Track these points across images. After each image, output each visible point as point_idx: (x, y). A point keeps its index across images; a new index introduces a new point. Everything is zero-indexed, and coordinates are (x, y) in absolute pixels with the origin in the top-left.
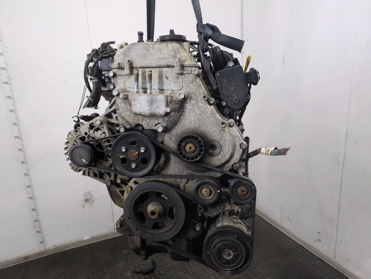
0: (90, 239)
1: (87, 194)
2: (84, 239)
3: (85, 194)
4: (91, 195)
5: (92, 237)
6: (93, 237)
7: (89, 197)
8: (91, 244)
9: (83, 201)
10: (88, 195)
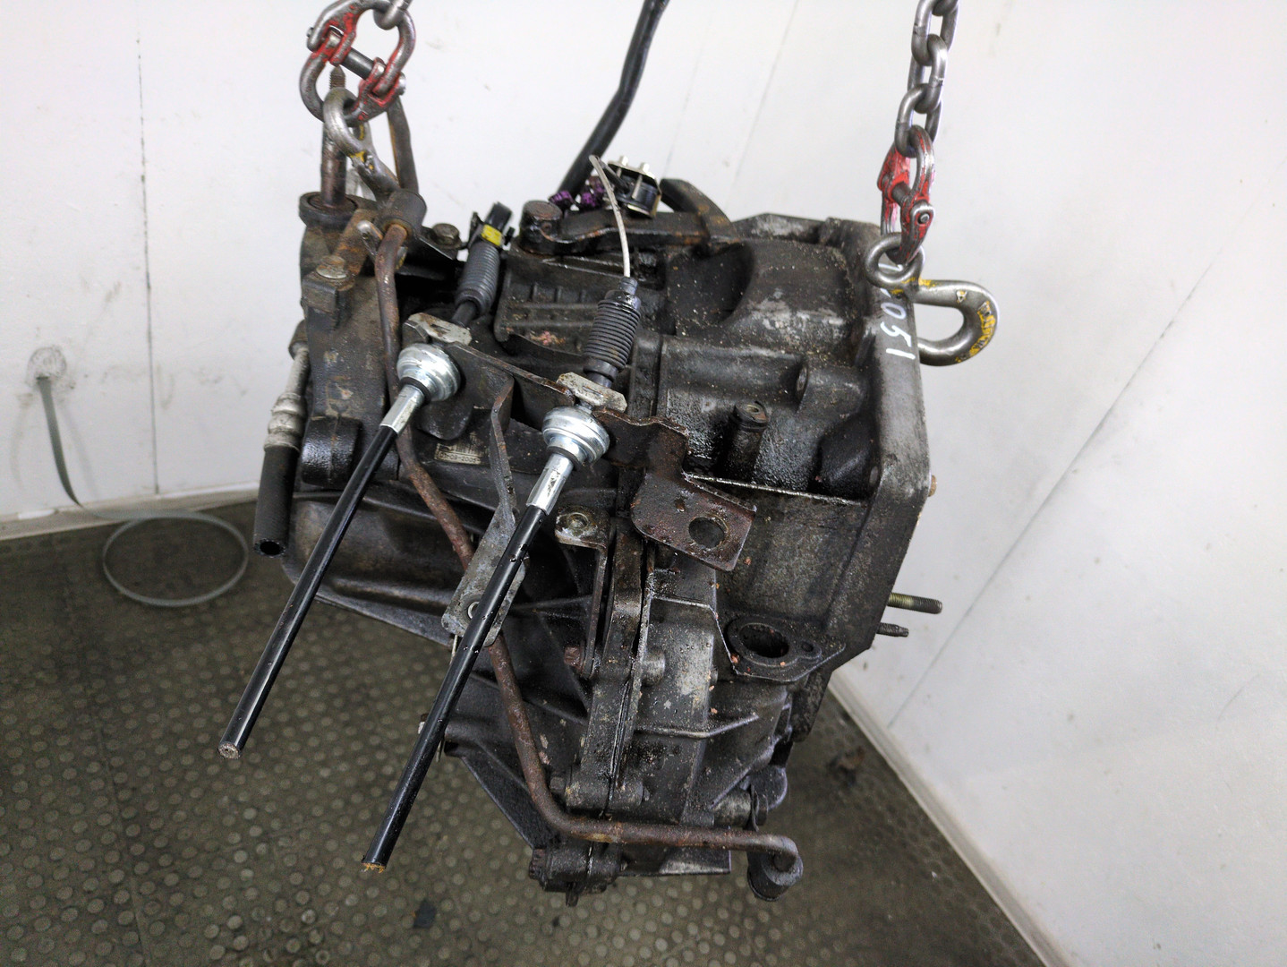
0: (50, 516)
1: (46, 355)
2: (21, 517)
3: (35, 353)
4: (64, 362)
5: (57, 512)
6: (62, 510)
7: (51, 369)
8: (51, 535)
9: (26, 382)
10: (47, 362)
